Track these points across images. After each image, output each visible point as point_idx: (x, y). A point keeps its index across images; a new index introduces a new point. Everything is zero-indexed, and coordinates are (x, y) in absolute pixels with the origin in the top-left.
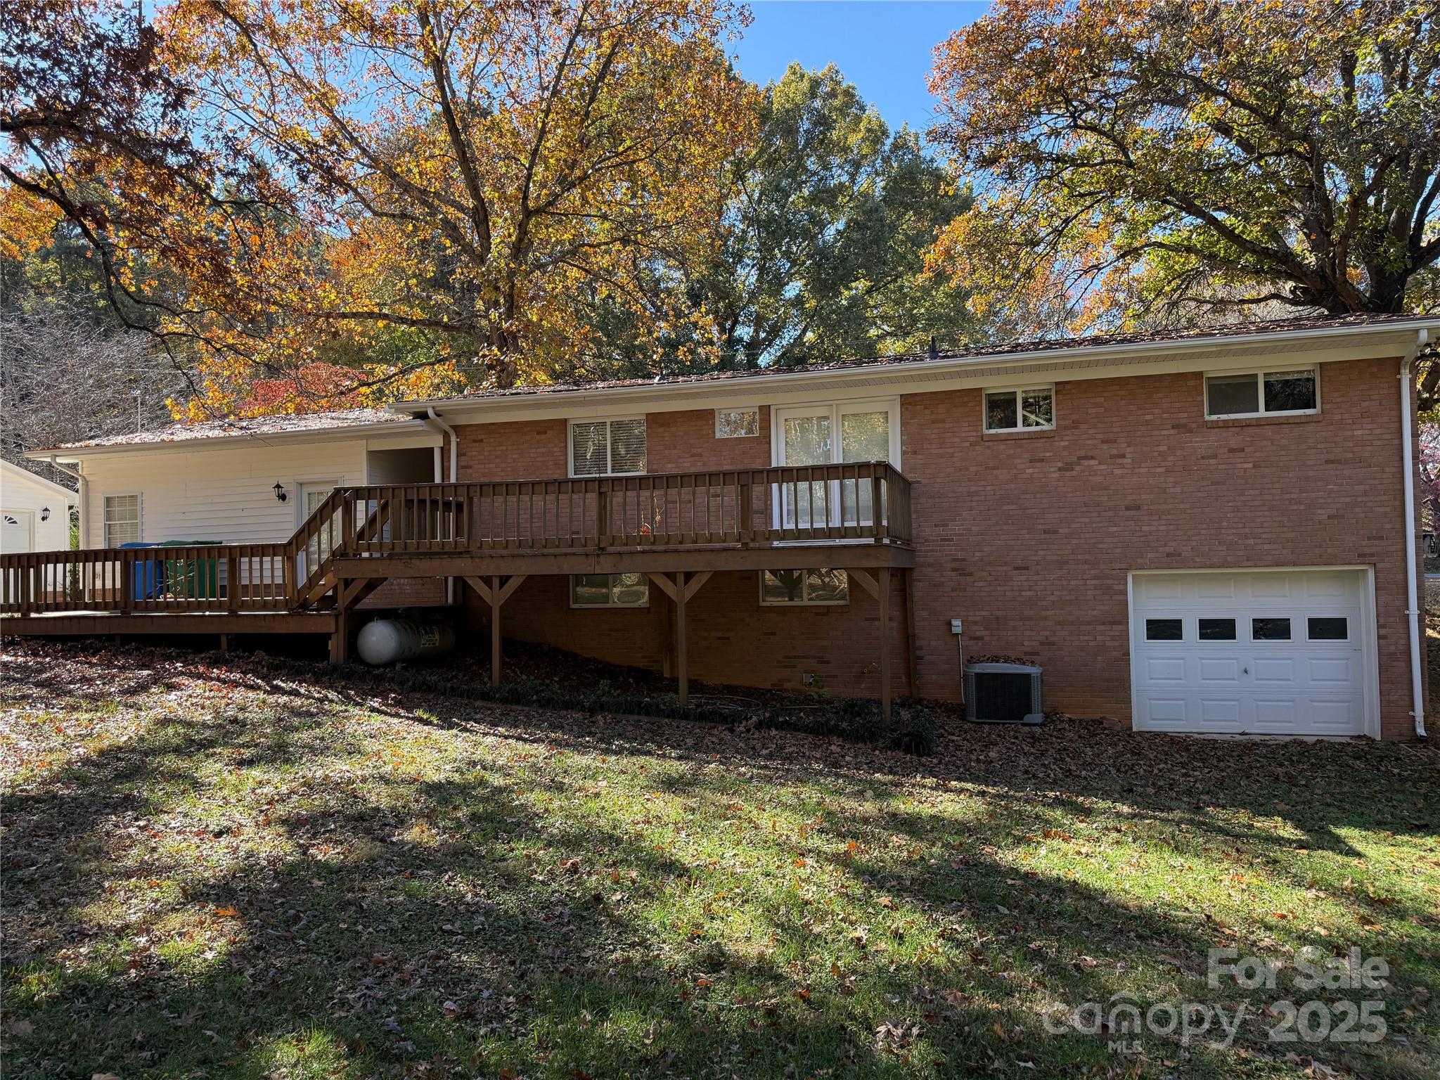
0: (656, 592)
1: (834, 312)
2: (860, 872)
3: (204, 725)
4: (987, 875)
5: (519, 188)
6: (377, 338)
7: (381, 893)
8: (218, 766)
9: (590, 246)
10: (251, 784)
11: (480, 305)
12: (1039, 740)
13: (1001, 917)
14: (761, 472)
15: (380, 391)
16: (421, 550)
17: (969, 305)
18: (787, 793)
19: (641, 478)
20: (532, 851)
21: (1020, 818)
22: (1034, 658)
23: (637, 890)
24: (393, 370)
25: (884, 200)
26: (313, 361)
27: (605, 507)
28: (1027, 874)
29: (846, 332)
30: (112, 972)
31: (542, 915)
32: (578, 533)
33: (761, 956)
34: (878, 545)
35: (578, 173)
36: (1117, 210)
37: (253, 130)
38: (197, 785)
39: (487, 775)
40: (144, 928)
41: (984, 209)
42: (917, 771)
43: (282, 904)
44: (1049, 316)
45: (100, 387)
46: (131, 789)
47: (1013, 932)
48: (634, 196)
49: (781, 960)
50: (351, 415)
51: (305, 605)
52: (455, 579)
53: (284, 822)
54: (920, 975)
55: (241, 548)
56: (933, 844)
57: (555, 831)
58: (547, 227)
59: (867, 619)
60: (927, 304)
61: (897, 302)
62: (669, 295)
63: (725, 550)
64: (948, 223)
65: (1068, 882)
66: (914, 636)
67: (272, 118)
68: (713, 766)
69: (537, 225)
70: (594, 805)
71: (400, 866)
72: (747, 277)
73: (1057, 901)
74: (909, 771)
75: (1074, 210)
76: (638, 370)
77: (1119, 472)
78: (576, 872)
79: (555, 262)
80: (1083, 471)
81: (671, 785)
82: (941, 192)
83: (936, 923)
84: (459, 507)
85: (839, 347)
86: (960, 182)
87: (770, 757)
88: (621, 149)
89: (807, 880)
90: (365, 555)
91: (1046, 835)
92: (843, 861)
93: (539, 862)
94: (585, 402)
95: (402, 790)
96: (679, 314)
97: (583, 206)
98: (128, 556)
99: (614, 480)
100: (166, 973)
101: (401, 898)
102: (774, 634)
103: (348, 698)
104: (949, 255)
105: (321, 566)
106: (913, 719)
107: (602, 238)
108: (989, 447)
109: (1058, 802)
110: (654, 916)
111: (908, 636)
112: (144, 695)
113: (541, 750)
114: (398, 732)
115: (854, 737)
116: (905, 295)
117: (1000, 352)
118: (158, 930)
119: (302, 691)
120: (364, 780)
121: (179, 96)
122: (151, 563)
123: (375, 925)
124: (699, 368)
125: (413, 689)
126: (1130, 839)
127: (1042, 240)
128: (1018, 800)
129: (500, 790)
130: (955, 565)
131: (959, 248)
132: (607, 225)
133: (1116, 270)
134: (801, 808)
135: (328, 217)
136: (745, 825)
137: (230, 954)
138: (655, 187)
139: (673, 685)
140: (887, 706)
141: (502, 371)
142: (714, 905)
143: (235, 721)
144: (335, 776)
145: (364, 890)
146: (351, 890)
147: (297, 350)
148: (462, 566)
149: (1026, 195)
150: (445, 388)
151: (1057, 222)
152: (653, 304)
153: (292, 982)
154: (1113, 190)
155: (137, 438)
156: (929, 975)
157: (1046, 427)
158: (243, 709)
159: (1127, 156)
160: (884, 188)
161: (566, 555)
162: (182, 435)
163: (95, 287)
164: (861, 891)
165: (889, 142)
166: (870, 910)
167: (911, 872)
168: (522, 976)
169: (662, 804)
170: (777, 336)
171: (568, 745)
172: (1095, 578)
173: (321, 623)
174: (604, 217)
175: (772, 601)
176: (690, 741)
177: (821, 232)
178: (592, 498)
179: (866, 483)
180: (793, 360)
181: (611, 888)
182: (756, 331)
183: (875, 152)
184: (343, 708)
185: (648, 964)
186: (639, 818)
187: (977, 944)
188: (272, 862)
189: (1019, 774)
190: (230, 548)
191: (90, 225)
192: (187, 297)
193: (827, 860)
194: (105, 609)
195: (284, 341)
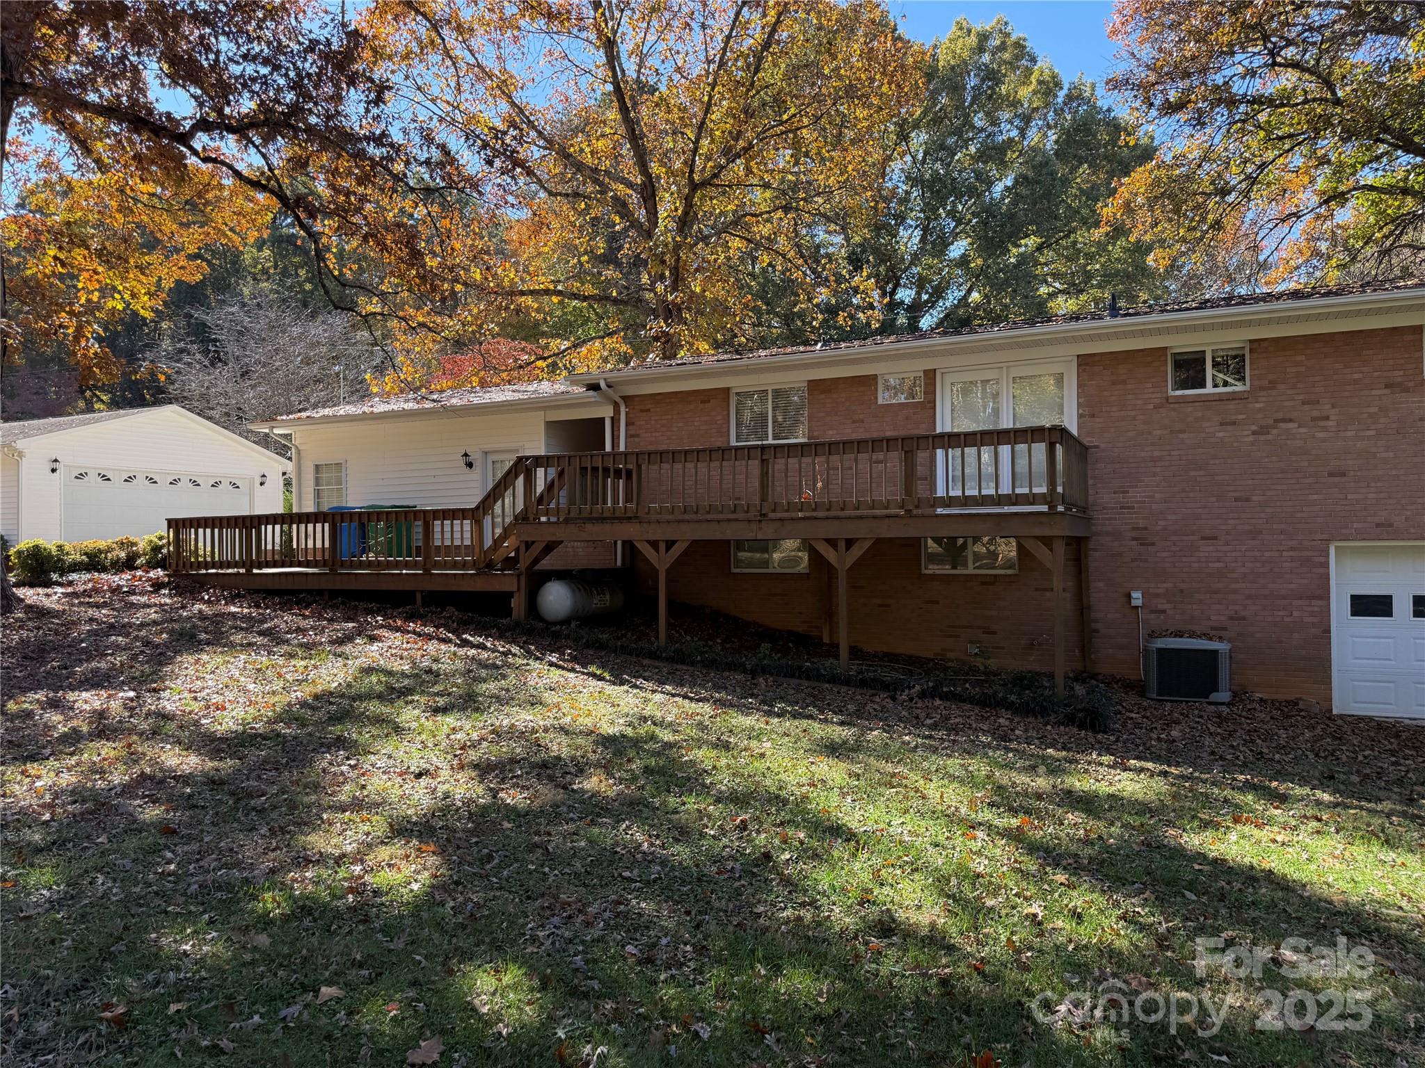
0: (816, 557)
1: (1001, 270)
2: (1033, 848)
3: (404, 675)
4: (1172, 858)
5: (685, 163)
6: (551, 313)
7: (565, 837)
8: (417, 712)
9: (753, 215)
10: (446, 730)
11: (645, 279)
12: (1226, 720)
13: (1187, 902)
14: (927, 437)
15: (555, 365)
16: (594, 515)
17: (1150, 260)
18: (954, 764)
19: (802, 445)
20: (703, 806)
21: (1207, 801)
22: (1222, 633)
23: (805, 851)
24: (566, 344)
25: (1057, 154)
26: (493, 337)
27: (767, 473)
28: (1215, 860)
29: (1014, 291)
30: (334, 896)
31: (714, 869)
32: (739, 499)
33: (933, 926)
34: (1052, 512)
35: (741, 143)
36: (1320, 153)
37: (441, 120)
38: (398, 730)
39: (657, 730)
40: (359, 858)
41: (1168, 159)
42: (1093, 748)
43: (477, 843)
44: (1239, 269)
45: (308, 364)
46: (342, 731)
47: (1202, 919)
48: (797, 163)
49: (953, 931)
50: (530, 388)
51: (490, 565)
52: (624, 542)
53: (476, 766)
54: (1101, 956)
55: (435, 512)
56: (1112, 824)
57: (723, 788)
58: (711, 199)
59: (1037, 590)
60: (1103, 260)
61: (1068, 259)
62: (830, 261)
63: (888, 516)
64: (1127, 174)
65: (1262, 871)
66: (1089, 607)
67: (457, 107)
68: (875, 733)
69: (702, 198)
70: (759, 765)
71: (581, 812)
72: (909, 238)
73: (1251, 890)
74: (1085, 748)
75: (1270, 155)
76: (796, 337)
77: (1321, 435)
78: (745, 829)
79: (718, 234)
80: (1279, 435)
81: (833, 749)
82: (1121, 143)
83: (1117, 905)
84: (629, 474)
85: (1006, 306)
86: (1141, 132)
87: (934, 727)
88: (785, 117)
89: (979, 853)
90: (543, 519)
91: (1236, 820)
92: (1015, 836)
93: (709, 817)
94: (748, 371)
95: (580, 741)
96: (839, 279)
97: (747, 176)
98: (335, 518)
99: (776, 447)
100: (378, 900)
101: (583, 844)
102: (937, 603)
103: (529, 652)
104: (1128, 208)
105: (505, 529)
106: (1088, 694)
107: (764, 208)
108: (1174, 410)
109: (1248, 787)
110: (823, 878)
111: (1082, 609)
112: (350, 645)
113: (707, 709)
114: (575, 686)
115: (1023, 710)
116: (1079, 251)
117: (1187, 309)
118: (370, 860)
119: (489, 645)
120: (546, 730)
121: (380, 92)
122: (355, 524)
123: (560, 868)
124: (860, 333)
125: (587, 646)
126: (1333, 829)
127: (1234, 188)
128: (1205, 781)
129: (669, 745)
130: (1135, 534)
131: (1140, 200)
132: (768, 194)
133: (1318, 217)
134: (969, 780)
135: (510, 199)
136: (912, 794)
137: (433, 886)
138: (819, 153)
139: (833, 650)
140: (1060, 680)
141: (667, 342)
142: (883, 872)
143: (429, 671)
144: (520, 726)
145: (549, 834)
146: (538, 833)
147: (481, 327)
148: (631, 531)
149: (1216, 141)
150: (612, 360)
151: (1250, 169)
152: (814, 271)
153: (488, 917)
154: (1317, 131)
155: (343, 410)
156: (1111, 957)
157: (1239, 387)
158: (436, 660)
159: (1334, 93)
160: (1056, 142)
161: (729, 520)
162: (381, 408)
163: (302, 272)
164: (1035, 867)
165: (1062, 94)
166: (1046, 887)
167: (1088, 851)
168: (698, 927)
169: (826, 768)
170: (940, 297)
171: (732, 706)
172: (1292, 549)
173: (506, 582)
174: (766, 186)
175: (933, 569)
176: (851, 707)
177: (988, 190)
178: (755, 465)
179: (1040, 449)
180: (957, 322)
181: (780, 848)
182: (919, 294)
183: (1047, 105)
184: (525, 661)
185: (819, 924)
186: (804, 780)
187: (1162, 929)
188: (468, 802)
189: (1204, 755)
190: (425, 512)
191: (302, 215)
192: (382, 279)
193: (998, 833)
194: (315, 567)
195: (469, 318)
